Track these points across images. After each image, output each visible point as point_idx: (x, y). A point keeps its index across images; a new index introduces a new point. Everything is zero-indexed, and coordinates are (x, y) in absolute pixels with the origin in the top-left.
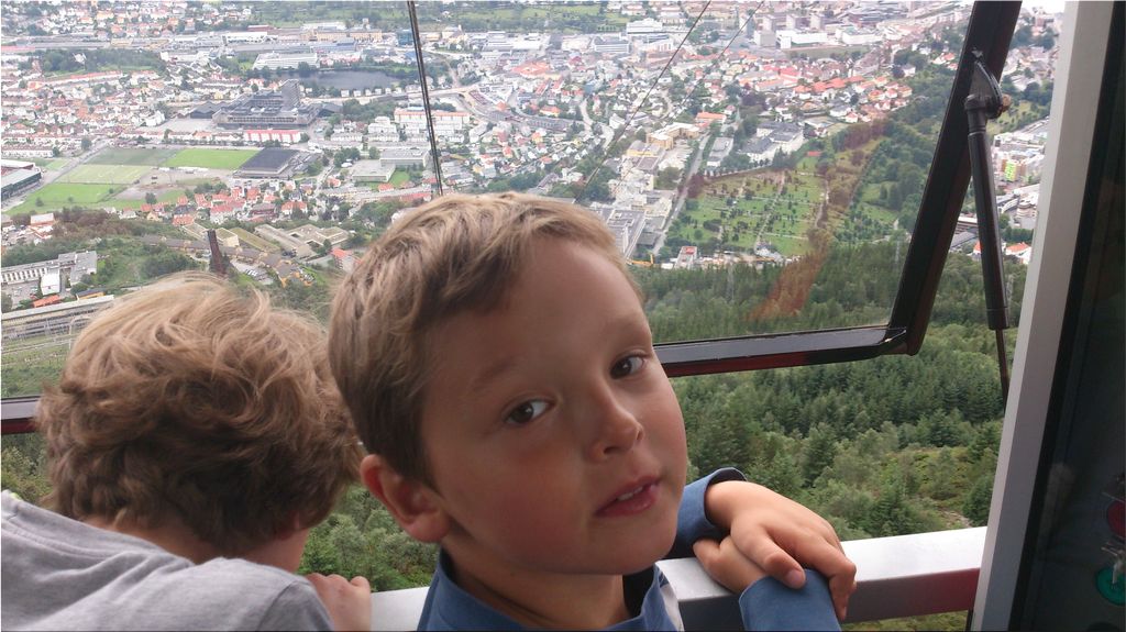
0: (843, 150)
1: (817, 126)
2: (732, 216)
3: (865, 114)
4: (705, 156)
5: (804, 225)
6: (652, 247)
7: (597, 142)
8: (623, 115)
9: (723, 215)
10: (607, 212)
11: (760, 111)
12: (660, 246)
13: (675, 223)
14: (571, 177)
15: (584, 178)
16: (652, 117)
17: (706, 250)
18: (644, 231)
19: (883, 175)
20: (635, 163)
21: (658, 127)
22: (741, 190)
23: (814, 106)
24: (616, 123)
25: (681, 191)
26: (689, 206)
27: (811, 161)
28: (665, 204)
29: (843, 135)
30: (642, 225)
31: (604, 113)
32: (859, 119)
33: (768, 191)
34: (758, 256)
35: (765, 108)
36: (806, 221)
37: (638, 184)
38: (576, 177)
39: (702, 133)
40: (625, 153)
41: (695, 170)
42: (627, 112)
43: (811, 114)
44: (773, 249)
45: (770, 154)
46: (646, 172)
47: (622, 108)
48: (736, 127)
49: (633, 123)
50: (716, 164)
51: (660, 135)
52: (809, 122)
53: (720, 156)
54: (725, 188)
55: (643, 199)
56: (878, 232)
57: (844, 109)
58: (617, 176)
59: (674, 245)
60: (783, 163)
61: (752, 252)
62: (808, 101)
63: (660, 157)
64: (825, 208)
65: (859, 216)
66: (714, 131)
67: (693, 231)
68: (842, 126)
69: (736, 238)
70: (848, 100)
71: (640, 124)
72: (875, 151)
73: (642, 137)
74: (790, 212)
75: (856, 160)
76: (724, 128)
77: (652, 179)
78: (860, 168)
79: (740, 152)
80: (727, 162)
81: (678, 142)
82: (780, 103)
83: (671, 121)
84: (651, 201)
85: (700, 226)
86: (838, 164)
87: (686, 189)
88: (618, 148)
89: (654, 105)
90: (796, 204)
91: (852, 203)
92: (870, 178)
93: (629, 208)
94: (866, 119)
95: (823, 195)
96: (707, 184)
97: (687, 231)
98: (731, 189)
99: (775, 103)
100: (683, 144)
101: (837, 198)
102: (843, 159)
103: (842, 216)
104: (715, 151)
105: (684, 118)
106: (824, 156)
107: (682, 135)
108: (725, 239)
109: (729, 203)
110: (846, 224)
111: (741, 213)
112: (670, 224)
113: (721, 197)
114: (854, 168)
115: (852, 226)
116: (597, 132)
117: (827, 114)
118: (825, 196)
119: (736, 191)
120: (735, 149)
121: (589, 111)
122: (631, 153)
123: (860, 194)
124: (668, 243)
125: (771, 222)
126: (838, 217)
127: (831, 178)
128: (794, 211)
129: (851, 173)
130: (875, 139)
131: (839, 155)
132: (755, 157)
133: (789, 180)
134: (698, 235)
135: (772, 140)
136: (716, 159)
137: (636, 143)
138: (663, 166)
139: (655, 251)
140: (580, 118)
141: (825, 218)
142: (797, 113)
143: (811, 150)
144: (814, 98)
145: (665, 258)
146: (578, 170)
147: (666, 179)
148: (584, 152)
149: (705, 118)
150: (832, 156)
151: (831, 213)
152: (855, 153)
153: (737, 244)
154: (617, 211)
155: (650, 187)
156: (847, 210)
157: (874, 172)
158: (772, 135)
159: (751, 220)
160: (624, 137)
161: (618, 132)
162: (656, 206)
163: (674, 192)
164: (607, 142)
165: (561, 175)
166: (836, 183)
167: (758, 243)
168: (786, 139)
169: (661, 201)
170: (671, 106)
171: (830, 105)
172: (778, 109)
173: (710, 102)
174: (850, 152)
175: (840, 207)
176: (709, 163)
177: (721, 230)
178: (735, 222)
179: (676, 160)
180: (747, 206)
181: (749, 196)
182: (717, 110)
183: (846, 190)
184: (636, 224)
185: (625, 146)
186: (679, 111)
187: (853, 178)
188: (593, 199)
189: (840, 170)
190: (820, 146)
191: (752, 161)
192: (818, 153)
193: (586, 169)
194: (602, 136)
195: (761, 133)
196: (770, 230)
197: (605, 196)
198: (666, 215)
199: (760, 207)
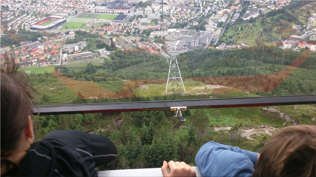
0: (269, 17)
1: (263, 10)
2: (237, 35)
3: (277, 7)
4: (232, 18)
5: (255, 37)
6: (214, 42)
7: (203, 14)
8: (211, 6)
9: (234, 34)
10: (203, 33)
11: (248, 6)
12: (216, 42)
13: (221, 36)
14: (196, 24)
15: (199, 24)
16: (219, 7)
17: (228, 44)
18: (213, 38)
19: (279, 24)
20: (212, 20)
21: (220, 10)
22: (240, 28)
23: (263, 4)
24: (209, 8)
25: (224, 27)
26: (225, 32)
27: (260, 20)
28: (219, 31)
29: (270, 13)
30: (212, 37)
31: (206, 6)
32: (275, 8)
33: (247, 28)
34: (242, 46)
35: (250, 5)
36: (256, 36)
37: (212, 26)
38: (197, 24)
39: (231, 12)
40: (210, 17)
41: (228, 22)
42: (212, 5)
43: (262, 7)
44: (246, 44)
45: (249, 18)
46: (215, 23)
47: (211, 4)
48: (240, 10)
49: (213, 8)
50: (234, 21)
51: (220, 12)
52: (261, 9)
53: (235, 18)
54: (236, 27)
55: (213, 30)
56: (275, 40)
57: (271, 6)
58: (207, 23)
59: (220, 42)
60: (252, 20)
61: (240, 44)
62: (261, 3)
63: (219, 18)
64: (262, 33)
65: (270, 35)
66: (235, 11)
67: (226, 38)
68: (270, 10)
69: (236, 41)
70: (273, 3)
71: (215, 9)
72: (278, 18)
73: (215, 13)
74: (252, 34)
75: (272, 20)
76: (237, 11)
77: (216, 25)
78: (273, 22)
79: (241, 18)
80: (237, 20)
81: (225, 14)
82: (254, 3)
83: (224, 8)
84: (215, 30)
85: (228, 37)
86: (267, 21)
87: (225, 27)
88: (209, 16)
89: (220, 3)
90: (254, 32)
91: (269, 32)
92: (275, 25)
93: (209, 32)
94: (277, 8)
95: (261, 29)
96: (231, 26)
97: (224, 38)
98: (237, 27)
99: (253, 4)
100: (226, 15)
101: (265, 30)
102: (269, 20)
103: (266, 35)
104: (234, 17)
105: (227, 8)
106: (263, 19)
107: (226, 12)
108: (234, 41)
109: (236, 31)
110: (267, 37)
111: (239, 34)
112: (220, 37)
113: (234, 30)
114: (271, 22)
115: (268, 38)
116: (204, 11)
117: (266, 7)
118: (262, 30)
119: (238, 28)
120: (240, 16)
121: (202, 5)
122: (212, 17)
123: (271, 29)
124: (219, 42)
125: (247, 37)
126: (265, 35)
127: (264, 25)
128: (253, 34)
129: (270, 23)
130: (278, 14)
131: (267, 19)
132: (245, 19)
133: (253, 25)
134: (227, 40)
135: (250, 14)
136: (234, 19)
137: (213, 15)
138: (220, 21)
139: (215, 44)
140: (199, 7)
141: (261, 36)
142: (258, 6)
143: (260, 17)
144: (264, 2)
145: (217, 45)
146: (197, 22)
147: (220, 25)
148: (200, 17)
149: (233, 7)
150: (266, 19)
151: (263, 34)
152: (272, 18)
153: (237, 42)
154: (206, 33)
155: (216, 27)
156: (267, 34)
157: (276, 23)
158: (250, 13)
159: (241, 36)
160: (210, 13)
161: (209, 11)
162: (217, 32)
163: (222, 28)
164: (206, 14)
165: (193, 23)
166: (265, 27)
167: (242, 42)
168: (254, 14)
169: (218, 30)
170: (224, 4)
171: (268, 4)
172: (253, 5)
173: (235, 3)
174: (271, 18)
175: (266, 33)
176: (232, 20)
177: (233, 39)
178: (237, 36)
179: (223, 20)
180: (241, 32)
181: (242, 29)
182: (236, 5)
183: (268, 28)
184: (211, 37)
185: (210, 15)
186: (226, 5)
187: (271, 25)
188: (201, 30)
189: (268, 23)
190: (263, 16)
191: (244, 20)
192: (262, 18)
193: (199, 22)
194: (205, 12)
195: (247, 12)
196: (246, 39)
197: (204, 29)
198: (219, 34)
199: (244, 32)
